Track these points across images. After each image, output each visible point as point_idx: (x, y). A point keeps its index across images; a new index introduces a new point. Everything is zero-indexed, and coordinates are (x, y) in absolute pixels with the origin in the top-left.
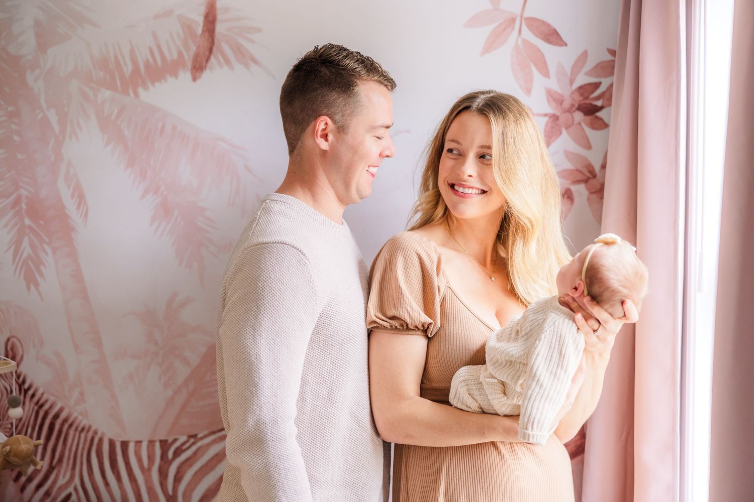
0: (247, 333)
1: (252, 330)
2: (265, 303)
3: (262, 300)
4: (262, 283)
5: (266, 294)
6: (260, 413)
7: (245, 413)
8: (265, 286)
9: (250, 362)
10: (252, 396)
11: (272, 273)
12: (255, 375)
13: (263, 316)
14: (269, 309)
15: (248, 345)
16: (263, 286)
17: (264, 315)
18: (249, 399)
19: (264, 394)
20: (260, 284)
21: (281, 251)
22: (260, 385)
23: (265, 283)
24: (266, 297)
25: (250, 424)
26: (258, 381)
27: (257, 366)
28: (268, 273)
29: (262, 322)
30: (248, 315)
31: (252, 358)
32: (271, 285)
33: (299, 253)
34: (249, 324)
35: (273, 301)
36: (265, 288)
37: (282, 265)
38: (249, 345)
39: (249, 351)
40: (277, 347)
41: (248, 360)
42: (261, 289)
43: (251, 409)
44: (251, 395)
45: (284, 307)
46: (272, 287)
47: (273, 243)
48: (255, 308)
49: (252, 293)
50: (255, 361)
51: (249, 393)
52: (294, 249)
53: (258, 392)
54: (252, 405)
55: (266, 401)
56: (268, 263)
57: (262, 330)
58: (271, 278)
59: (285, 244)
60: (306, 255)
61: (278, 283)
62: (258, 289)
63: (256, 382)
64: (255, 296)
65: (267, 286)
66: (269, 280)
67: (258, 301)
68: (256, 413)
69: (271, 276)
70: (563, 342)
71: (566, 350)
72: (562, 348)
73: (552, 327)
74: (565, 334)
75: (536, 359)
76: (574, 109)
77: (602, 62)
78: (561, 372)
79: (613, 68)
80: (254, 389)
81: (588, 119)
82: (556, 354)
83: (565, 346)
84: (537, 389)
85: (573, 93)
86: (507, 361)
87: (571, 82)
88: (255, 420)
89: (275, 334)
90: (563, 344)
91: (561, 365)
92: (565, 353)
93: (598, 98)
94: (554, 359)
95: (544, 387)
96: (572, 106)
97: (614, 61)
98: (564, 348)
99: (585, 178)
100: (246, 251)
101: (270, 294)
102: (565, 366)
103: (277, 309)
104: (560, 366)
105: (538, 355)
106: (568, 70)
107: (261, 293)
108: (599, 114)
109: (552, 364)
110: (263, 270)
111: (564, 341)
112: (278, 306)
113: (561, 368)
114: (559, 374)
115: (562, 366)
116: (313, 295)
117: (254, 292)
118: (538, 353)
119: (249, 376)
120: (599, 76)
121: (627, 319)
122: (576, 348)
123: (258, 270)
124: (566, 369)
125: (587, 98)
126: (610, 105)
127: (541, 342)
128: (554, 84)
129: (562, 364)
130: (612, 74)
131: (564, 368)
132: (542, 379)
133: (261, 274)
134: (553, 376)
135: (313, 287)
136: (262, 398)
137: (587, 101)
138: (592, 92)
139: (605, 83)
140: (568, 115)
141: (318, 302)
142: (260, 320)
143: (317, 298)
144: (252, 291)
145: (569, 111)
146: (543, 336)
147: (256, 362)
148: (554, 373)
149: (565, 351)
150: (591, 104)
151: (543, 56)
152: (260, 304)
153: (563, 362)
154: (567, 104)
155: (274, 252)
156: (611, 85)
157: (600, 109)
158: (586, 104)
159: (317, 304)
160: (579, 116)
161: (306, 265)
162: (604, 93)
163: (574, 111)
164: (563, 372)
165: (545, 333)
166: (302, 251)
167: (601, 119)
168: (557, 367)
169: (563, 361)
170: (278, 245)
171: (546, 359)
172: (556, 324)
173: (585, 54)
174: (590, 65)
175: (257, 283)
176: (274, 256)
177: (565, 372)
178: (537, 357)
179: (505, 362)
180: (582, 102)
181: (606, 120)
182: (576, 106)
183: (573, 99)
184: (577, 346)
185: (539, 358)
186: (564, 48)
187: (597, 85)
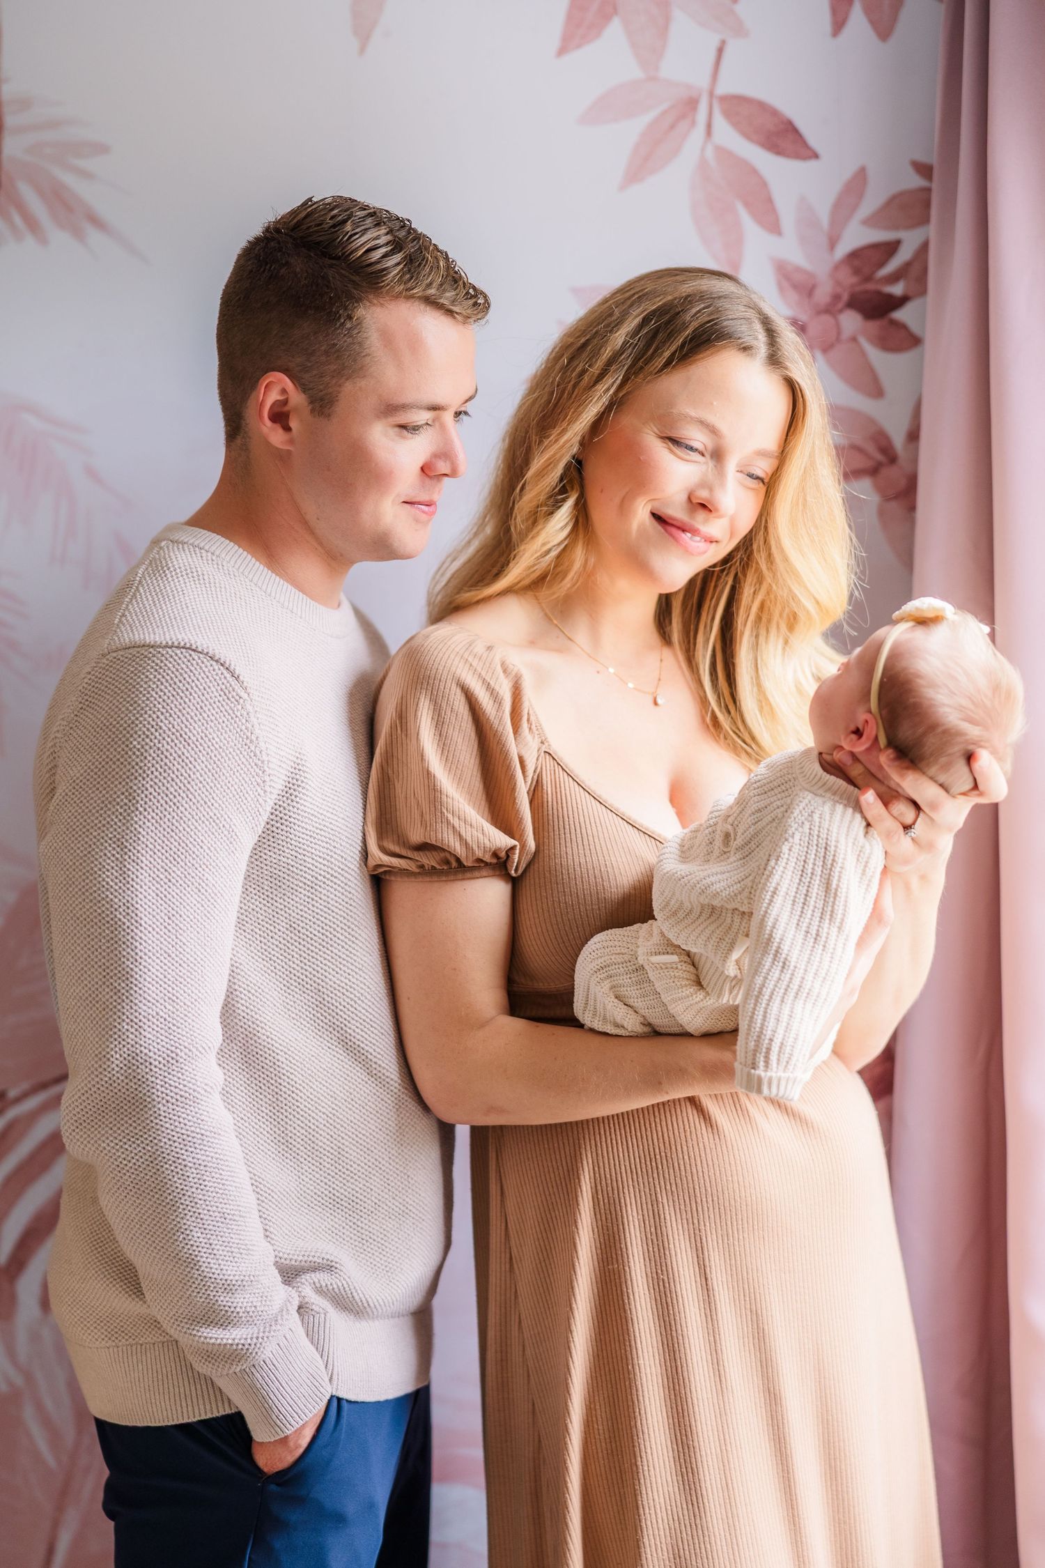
0: (105, 855)
1: (118, 849)
2: (148, 786)
3: (140, 778)
4: (140, 740)
5: (150, 765)
6: (137, 1040)
7: (104, 1039)
8: (147, 747)
9: (112, 922)
10: (119, 1001)
11: (162, 717)
12: (125, 953)
13: (142, 817)
14: (155, 801)
15: (108, 883)
16: (143, 747)
17: (146, 813)
18: (111, 1007)
19: (146, 995)
20: (135, 743)
21: (184, 666)
22: (137, 976)
23: (148, 740)
24: (149, 772)
25: (114, 1066)
26: (132, 966)
27: (129, 931)
28: (154, 716)
29: (141, 830)
30: (108, 812)
31: (117, 913)
32: (160, 745)
33: (225, 672)
34: (110, 835)
35: (165, 781)
36: (146, 751)
37: (187, 700)
38: (111, 883)
39: (110, 896)
40: (174, 888)
41: (108, 919)
42: (138, 753)
43: (116, 1030)
44: (115, 997)
45: (190, 796)
46: (164, 750)
47: (166, 646)
48: (123, 797)
49: (118, 763)
50: (125, 920)
51: (112, 994)
52: (214, 663)
53: (132, 992)
54: (118, 1020)
55: (150, 1011)
56: (154, 693)
57: (139, 848)
58: (161, 728)
59: (194, 650)
60: (241, 678)
61: (176, 741)
62: (130, 753)
63: (128, 970)
64: (124, 770)
65: (151, 748)
66: (157, 734)
67: (131, 781)
68: (129, 1040)
69: (162, 724)
70: (833, 860)
71: (840, 877)
72: (830, 874)
73: (807, 825)
74: (837, 841)
75: (771, 901)
76: (840, 305)
77: (901, 194)
78: (829, 928)
79: (927, 204)
80: (123, 985)
81: (874, 326)
82: (816, 889)
83: (838, 869)
84: (776, 973)
85: (836, 268)
86: (703, 906)
87: (833, 243)
88: (125, 1056)
89: (172, 859)
90: (832, 865)
91: (829, 913)
92: (838, 886)
93: (894, 278)
94: (814, 899)
95: (792, 968)
96: (836, 297)
97: (929, 190)
98: (837, 874)
99: (868, 464)
100: (105, 661)
101: (158, 766)
102: (839, 916)
103: (175, 801)
104: (828, 917)
105: (774, 893)
106: (824, 214)
107: (137, 764)
108: (899, 315)
109: (810, 912)
110: (142, 709)
111: (834, 855)
112: (176, 794)
113: (830, 920)
114: (825, 935)
115: (831, 916)
116: (257, 770)
117: (122, 760)
118: (776, 889)
119: (112, 955)
120: (896, 227)
121: (981, 794)
122: (864, 871)
123: (131, 708)
124: (841, 923)
125: (868, 279)
126: (923, 292)
127: (782, 863)
128: (791, 250)
129: (832, 912)
130: (925, 220)
131: (838, 920)
132: (785, 948)
133: (137, 719)
134: (812, 940)
135: (258, 752)
136: (141, 1005)
137: (870, 286)
138: (882, 264)
139: (910, 241)
140: (827, 319)
141: (267, 788)
142: (137, 826)
143: (267, 778)
144: (118, 757)
145: (830, 309)
146: (785, 848)
147: (128, 924)
148: (814, 932)
149: (839, 881)
150: (879, 293)
151: (764, 185)
152: (135, 788)
153: (833, 907)
154: (823, 294)
155: (169, 669)
156: (924, 247)
157: (901, 301)
158: (866, 292)
159: (265, 791)
160: (851, 321)
161: (241, 701)
162: (907, 266)
163: (841, 311)
164: (834, 930)
165: (791, 840)
166: (232, 668)
167: (901, 326)
168: (821, 918)
169: (834, 903)
170: (178, 652)
171: (794, 901)
172: (816, 817)
173: (861, 177)
174: (872, 201)
175: (128, 740)
176: (168, 678)
177: (840, 928)
178: (773, 897)
179: (699, 909)
180: (858, 289)
181: (914, 327)
182: (845, 297)
183: (838, 283)
184: (866, 866)
185: (779, 900)
186: (812, 164)
187: (891, 248)
